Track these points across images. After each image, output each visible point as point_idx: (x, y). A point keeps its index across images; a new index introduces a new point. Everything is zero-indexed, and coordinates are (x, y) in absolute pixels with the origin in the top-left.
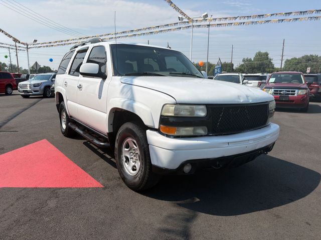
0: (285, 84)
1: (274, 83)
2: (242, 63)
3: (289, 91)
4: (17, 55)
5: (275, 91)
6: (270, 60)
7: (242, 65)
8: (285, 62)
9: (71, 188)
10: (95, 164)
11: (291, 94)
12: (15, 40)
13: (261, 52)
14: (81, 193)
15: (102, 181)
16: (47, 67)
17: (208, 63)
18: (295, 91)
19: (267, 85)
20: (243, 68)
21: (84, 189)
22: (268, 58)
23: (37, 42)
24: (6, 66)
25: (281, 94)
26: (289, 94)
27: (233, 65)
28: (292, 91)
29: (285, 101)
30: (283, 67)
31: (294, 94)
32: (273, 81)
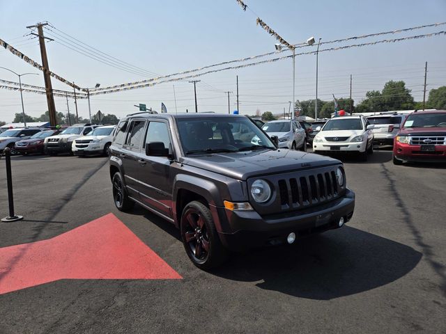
0: (428, 129)
1: (411, 127)
2: (366, 98)
3: (435, 139)
4: (76, 102)
5: (413, 139)
6: (407, 91)
7: (366, 101)
8: (431, 93)
9: (142, 280)
10: (172, 246)
11: (438, 143)
12: (74, 86)
13: (394, 81)
14: (155, 287)
15: (181, 270)
16: (112, 116)
17: (318, 100)
18: (443, 139)
19: (402, 131)
20: (367, 105)
21: (159, 281)
22: (404, 89)
23: (100, 87)
24: (63, 116)
25: (423, 143)
26: (435, 143)
27: (352, 102)
28: (439, 139)
29: (429, 153)
30: (426, 100)
31: (442, 143)
32: (411, 125)
